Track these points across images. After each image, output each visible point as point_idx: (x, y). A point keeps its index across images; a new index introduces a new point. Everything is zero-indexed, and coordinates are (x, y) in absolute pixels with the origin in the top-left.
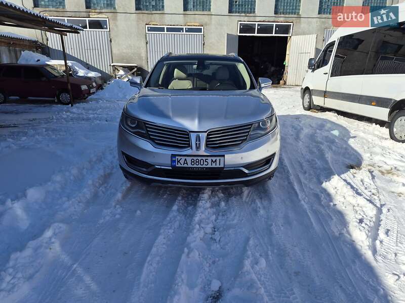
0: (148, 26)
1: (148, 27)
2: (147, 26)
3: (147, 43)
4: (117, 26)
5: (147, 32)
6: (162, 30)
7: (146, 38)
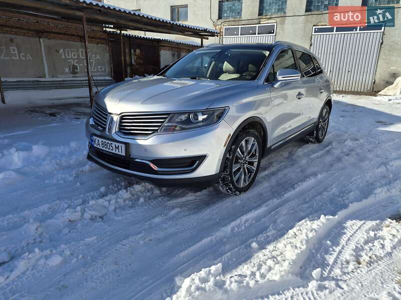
0: (316, 27)
1: (315, 29)
2: (314, 27)
3: (311, 45)
4: (283, 30)
5: (313, 33)
6: (331, 30)
7: (311, 40)
